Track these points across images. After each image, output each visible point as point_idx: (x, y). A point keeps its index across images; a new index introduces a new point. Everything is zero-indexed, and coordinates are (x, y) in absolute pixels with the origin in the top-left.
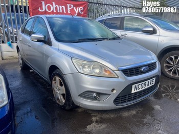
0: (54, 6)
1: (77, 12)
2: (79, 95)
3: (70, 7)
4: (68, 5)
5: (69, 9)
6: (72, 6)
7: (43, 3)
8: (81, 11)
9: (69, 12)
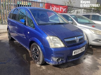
0: (55, 8)
1: (64, 11)
2: (93, 41)
3: (61, 8)
4: (60, 7)
5: (60, 9)
6: (62, 8)
7: (51, 6)
8: (65, 10)
9: (61, 11)
